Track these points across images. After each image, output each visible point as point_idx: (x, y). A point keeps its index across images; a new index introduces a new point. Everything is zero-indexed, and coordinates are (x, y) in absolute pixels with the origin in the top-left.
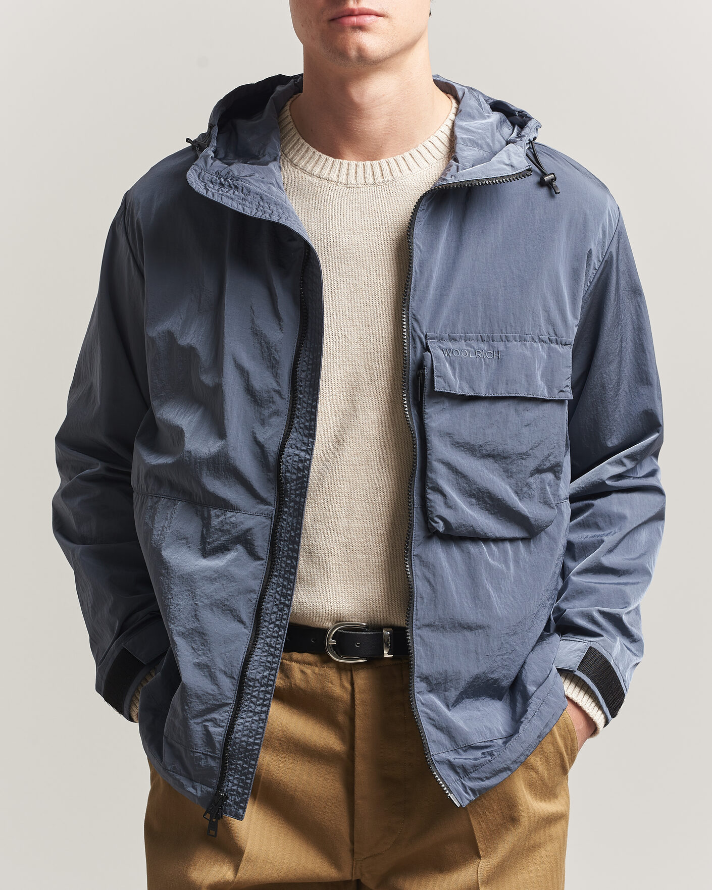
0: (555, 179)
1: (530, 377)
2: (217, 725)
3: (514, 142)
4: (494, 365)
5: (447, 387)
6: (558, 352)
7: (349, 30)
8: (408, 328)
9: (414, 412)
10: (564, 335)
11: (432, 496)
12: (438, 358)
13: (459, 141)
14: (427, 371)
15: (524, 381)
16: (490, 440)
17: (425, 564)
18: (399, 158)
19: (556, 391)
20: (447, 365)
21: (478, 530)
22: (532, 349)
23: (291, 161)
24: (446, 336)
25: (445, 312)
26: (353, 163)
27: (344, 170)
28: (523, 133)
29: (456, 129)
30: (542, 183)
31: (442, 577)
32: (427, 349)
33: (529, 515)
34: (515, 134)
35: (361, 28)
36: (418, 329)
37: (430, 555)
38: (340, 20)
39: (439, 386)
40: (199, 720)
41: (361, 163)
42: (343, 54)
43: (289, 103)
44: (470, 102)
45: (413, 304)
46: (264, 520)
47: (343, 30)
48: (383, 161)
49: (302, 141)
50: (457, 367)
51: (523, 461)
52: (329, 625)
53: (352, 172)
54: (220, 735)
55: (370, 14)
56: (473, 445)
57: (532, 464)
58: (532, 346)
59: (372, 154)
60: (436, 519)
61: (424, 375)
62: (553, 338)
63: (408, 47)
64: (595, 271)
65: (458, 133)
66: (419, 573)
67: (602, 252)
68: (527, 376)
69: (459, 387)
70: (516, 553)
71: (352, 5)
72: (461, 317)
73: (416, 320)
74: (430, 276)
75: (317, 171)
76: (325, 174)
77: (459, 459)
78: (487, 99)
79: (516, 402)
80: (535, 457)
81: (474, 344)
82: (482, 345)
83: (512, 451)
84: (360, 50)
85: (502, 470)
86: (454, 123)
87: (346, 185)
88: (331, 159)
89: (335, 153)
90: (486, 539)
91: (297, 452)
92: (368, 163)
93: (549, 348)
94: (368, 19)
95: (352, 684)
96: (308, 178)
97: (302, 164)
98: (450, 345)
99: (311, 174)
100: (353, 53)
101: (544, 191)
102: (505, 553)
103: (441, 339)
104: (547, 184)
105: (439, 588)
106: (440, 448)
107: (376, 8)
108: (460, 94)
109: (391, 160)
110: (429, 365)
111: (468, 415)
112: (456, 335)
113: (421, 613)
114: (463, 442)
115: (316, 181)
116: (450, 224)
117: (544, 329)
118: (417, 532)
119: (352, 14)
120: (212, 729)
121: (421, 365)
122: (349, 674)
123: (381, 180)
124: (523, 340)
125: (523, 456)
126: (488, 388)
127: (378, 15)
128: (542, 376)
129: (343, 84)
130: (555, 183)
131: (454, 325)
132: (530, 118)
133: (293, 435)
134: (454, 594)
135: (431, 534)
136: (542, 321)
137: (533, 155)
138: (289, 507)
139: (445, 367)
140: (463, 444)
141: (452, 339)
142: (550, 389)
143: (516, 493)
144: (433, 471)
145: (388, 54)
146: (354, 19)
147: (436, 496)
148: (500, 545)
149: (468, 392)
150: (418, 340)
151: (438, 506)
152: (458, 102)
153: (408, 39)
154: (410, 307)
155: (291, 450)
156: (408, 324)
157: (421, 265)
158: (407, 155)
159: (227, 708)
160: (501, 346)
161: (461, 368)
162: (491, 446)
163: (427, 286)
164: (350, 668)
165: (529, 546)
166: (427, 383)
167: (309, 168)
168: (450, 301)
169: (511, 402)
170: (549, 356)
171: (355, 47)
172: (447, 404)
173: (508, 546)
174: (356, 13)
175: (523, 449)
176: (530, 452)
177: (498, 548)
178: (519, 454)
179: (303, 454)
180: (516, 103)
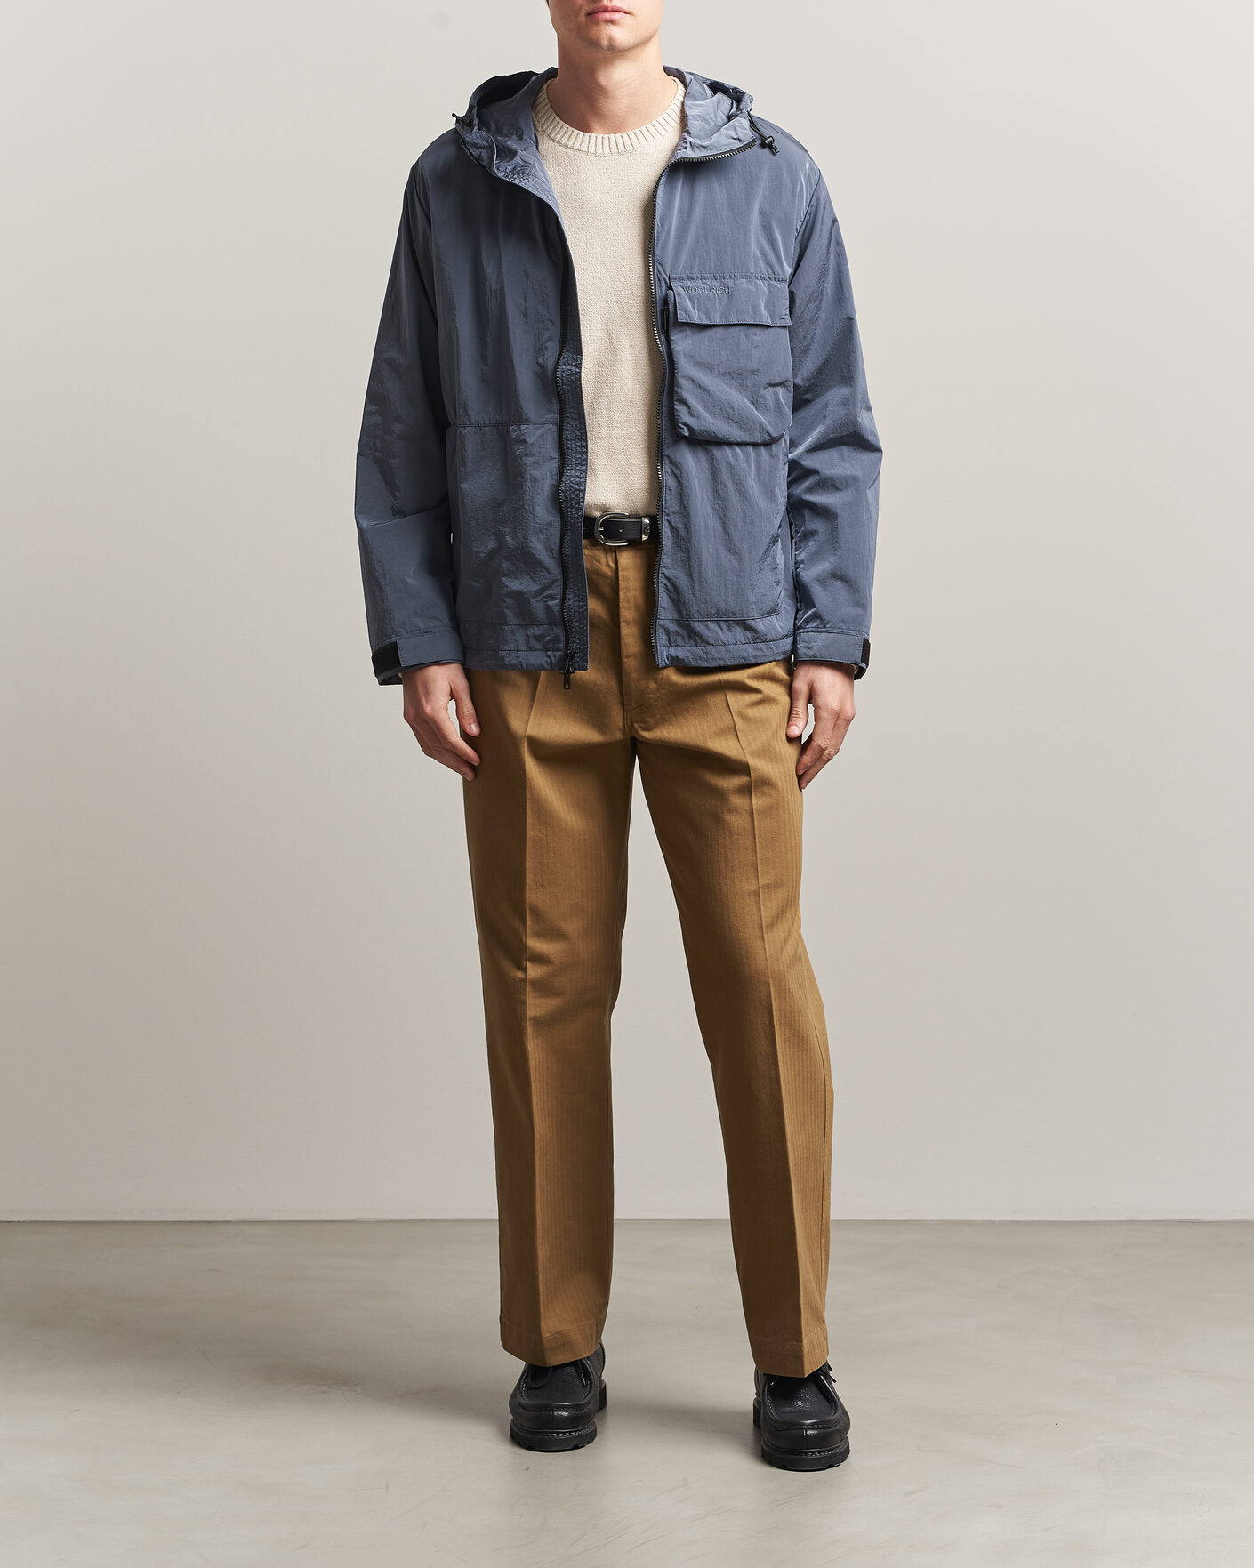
0: (773, 141)
1: (755, 308)
2: (554, 599)
3: (736, 116)
4: (725, 299)
5: (688, 318)
6: (776, 287)
7: (602, 23)
8: (654, 272)
9: (663, 338)
10: (781, 273)
11: (678, 407)
12: (680, 295)
13: (690, 117)
14: (671, 306)
15: (751, 311)
17: (673, 463)
18: (637, 131)
19: (778, 319)
20: (688, 300)
21: (720, 436)
22: (756, 285)
23: (549, 136)
24: (686, 277)
25: (684, 257)
26: (600, 136)
27: (593, 142)
28: (741, 107)
29: (686, 108)
30: (763, 145)
31: (687, 473)
32: (670, 288)
34: (734, 110)
35: (612, 22)
36: (662, 272)
37: (678, 456)
38: (595, 15)
39: (681, 317)
40: (539, 599)
41: (606, 136)
42: (594, 44)
43: (545, 87)
44: (694, 87)
45: (657, 251)
46: (551, 426)
47: (597, 23)
48: (624, 134)
49: (558, 119)
50: (696, 301)
51: (755, 376)
52: (597, 514)
53: (600, 143)
54: (557, 605)
55: (620, 12)
56: (711, 365)
57: (765, 380)
58: (756, 283)
59: (617, 128)
60: (681, 425)
61: (668, 309)
62: (772, 276)
63: (645, 42)
65: (688, 111)
66: (669, 470)
68: (753, 307)
69: (698, 318)
70: (757, 455)
71: (606, 2)
72: (697, 260)
73: (661, 265)
74: (669, 230)
75: (570, 143)
76: (577, 146)
77: (701, 376)
78: (705, 80)
79: (745, 328)
80: (766, 373)
81: (709, 282)
82: (715, 283)
83: (745, 369)
84: (611, 40)
85: (738, 384)
86: (683, 104)
87: (595, 154)
88: (582, 133)
89: (585, 128)
90: (729, 444)
91: (569, 368)
92: (612, 136)
93: (769, 284)
94: (617, 16)
95: (616, 563)
96: (564, 149)
97: (558, 137)
98: (689, 283)
99: (566, 146)
100: (605, 43)
101: (766, 151)
102: (748, 455)
103: (681, 279)
104: (768, 145)
105: (684, 482)
106: (685, 366)
107: (625, 8)
108: (688, 80)
109: (631, 133)
110: (672, 301)
111: (706, 340)
112: (694, 276)
113: (669, 503)
114: (704, 362)
115: (570, 151)
116: (682, 186)
117: (763, 269)
118: (666, 437)
119: (606, 10)
120: (551, 603)
121: (665, 301)
122: (614, 555)
123: (623, 149)
124: (748, 278)
125: (754, 372)
126: (722, 318)
127: (626, 13)
128: (765, 306)
129: (592, 70)
130: (774, 144)
131: (692, 267)
132: (744, 94)
133: (566, 354)
134: (697, 488)
135: (678, 438)
136: (762, 263)
137: (753, 124)
138: (570, 413)
139: (685, 301)
140: (703, 364)
141: (691, 279)
142: (772, 318)
143: (753, 403)
144: (679, 386)
145: (631, 45)
146: (607, 15)
147: (682, 407)
148: (744, 448)
149: (706, 321)
150: (663, 280)
151: (683, 415)
152: (686, 87)
153: (647, 34)
154: (655, 254)
155: (564, 367)
156: (654, 268)
157: (662, 221)
158: (643, 129)
159: (558, 583)
160: (730, 283)
161: (699, 302)
163: (668, 236)
164: (615, 550)
165: (771, 450)
166: (671, 315)
167: (564, 141)
168: (687, 249)
169: (741, 328)
170: (770, 291)
171: (607, 37)
172: (689, 332)
173: (750, 450)
174: (609, 9)
176: (761, 369)
177: (742, 450)
178: (751, 371)
179: (573, 368)
180: (730, 82)
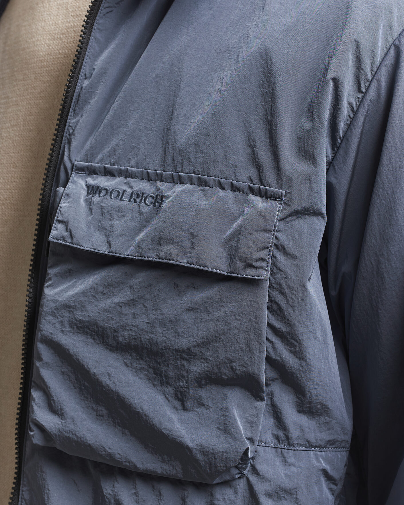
5: (68, 239)
16: (130, 323)
24: (100, 167)
33: (190, 445)
36: (66, 155)
39: (57, 234)
51: (184, 362)
56: (103, 327)
64: (360, 95)
67: (372, 67)
80: (204, 359)
83: (164, 345)
85: (151, 370)
103: (93, 172)
114: (88, 322)
140: (87, 324)
150: (62, 171)
154: (67, 124)
162: (131, 333)
175: (184, 343)
178: (177, 351)
